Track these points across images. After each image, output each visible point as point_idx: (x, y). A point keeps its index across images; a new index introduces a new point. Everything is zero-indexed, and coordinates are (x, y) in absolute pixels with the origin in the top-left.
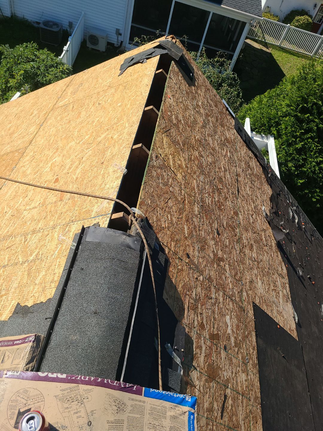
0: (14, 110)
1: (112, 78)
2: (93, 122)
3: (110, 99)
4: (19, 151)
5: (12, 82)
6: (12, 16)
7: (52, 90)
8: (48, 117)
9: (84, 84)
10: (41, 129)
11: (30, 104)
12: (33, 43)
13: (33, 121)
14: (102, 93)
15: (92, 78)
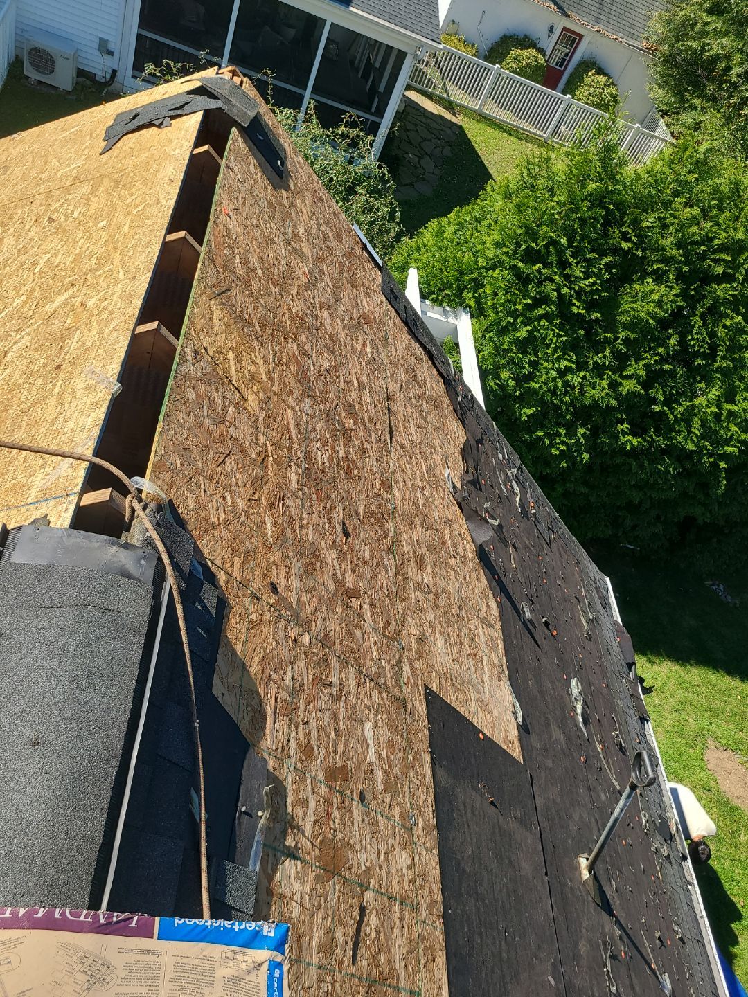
1: (83, 157)
2: (35, 264)
3: (79, 210)
9: (12, 168)
14: (58, 193)
15: (34, 154)
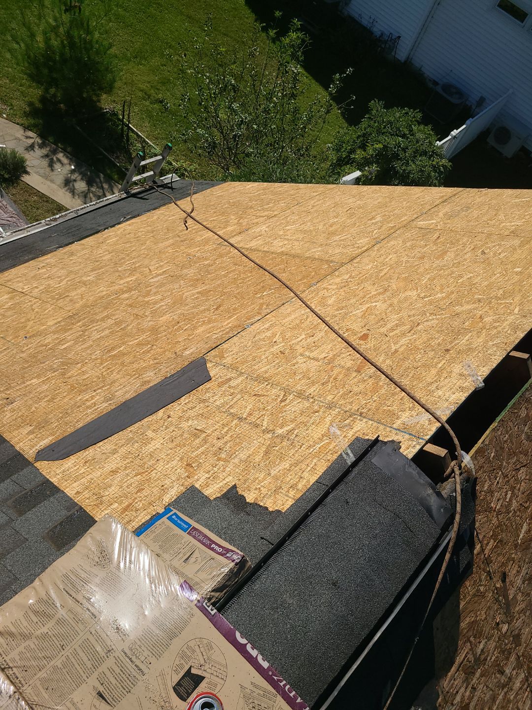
0: (351, 201)
1: (524, 220)
2: (461, 276)
3: (506, 254)
4: (331, 265)
5: (359, 155)
6: (406, 62)
7: (417, 196)
8: (394, 235)
9: (472, 210)
10: (376, 248)
11: (376, 203)
12: (417, 112)
13: (369, 229)
14: (496, 237)
15: (490, 206)
